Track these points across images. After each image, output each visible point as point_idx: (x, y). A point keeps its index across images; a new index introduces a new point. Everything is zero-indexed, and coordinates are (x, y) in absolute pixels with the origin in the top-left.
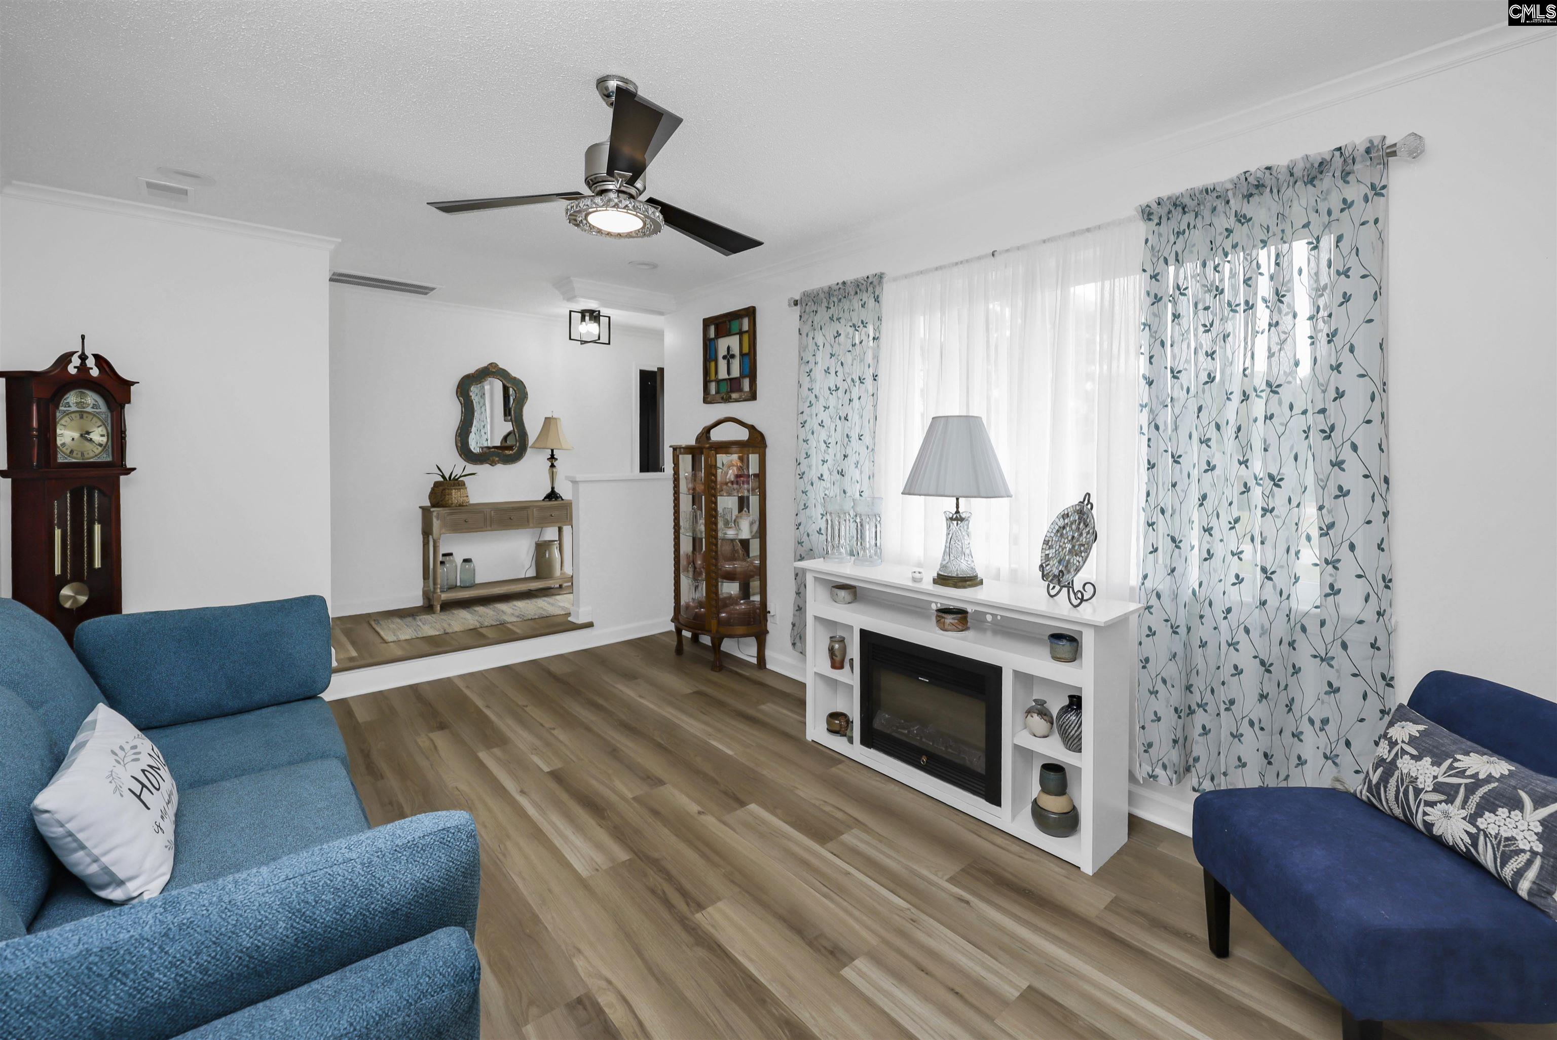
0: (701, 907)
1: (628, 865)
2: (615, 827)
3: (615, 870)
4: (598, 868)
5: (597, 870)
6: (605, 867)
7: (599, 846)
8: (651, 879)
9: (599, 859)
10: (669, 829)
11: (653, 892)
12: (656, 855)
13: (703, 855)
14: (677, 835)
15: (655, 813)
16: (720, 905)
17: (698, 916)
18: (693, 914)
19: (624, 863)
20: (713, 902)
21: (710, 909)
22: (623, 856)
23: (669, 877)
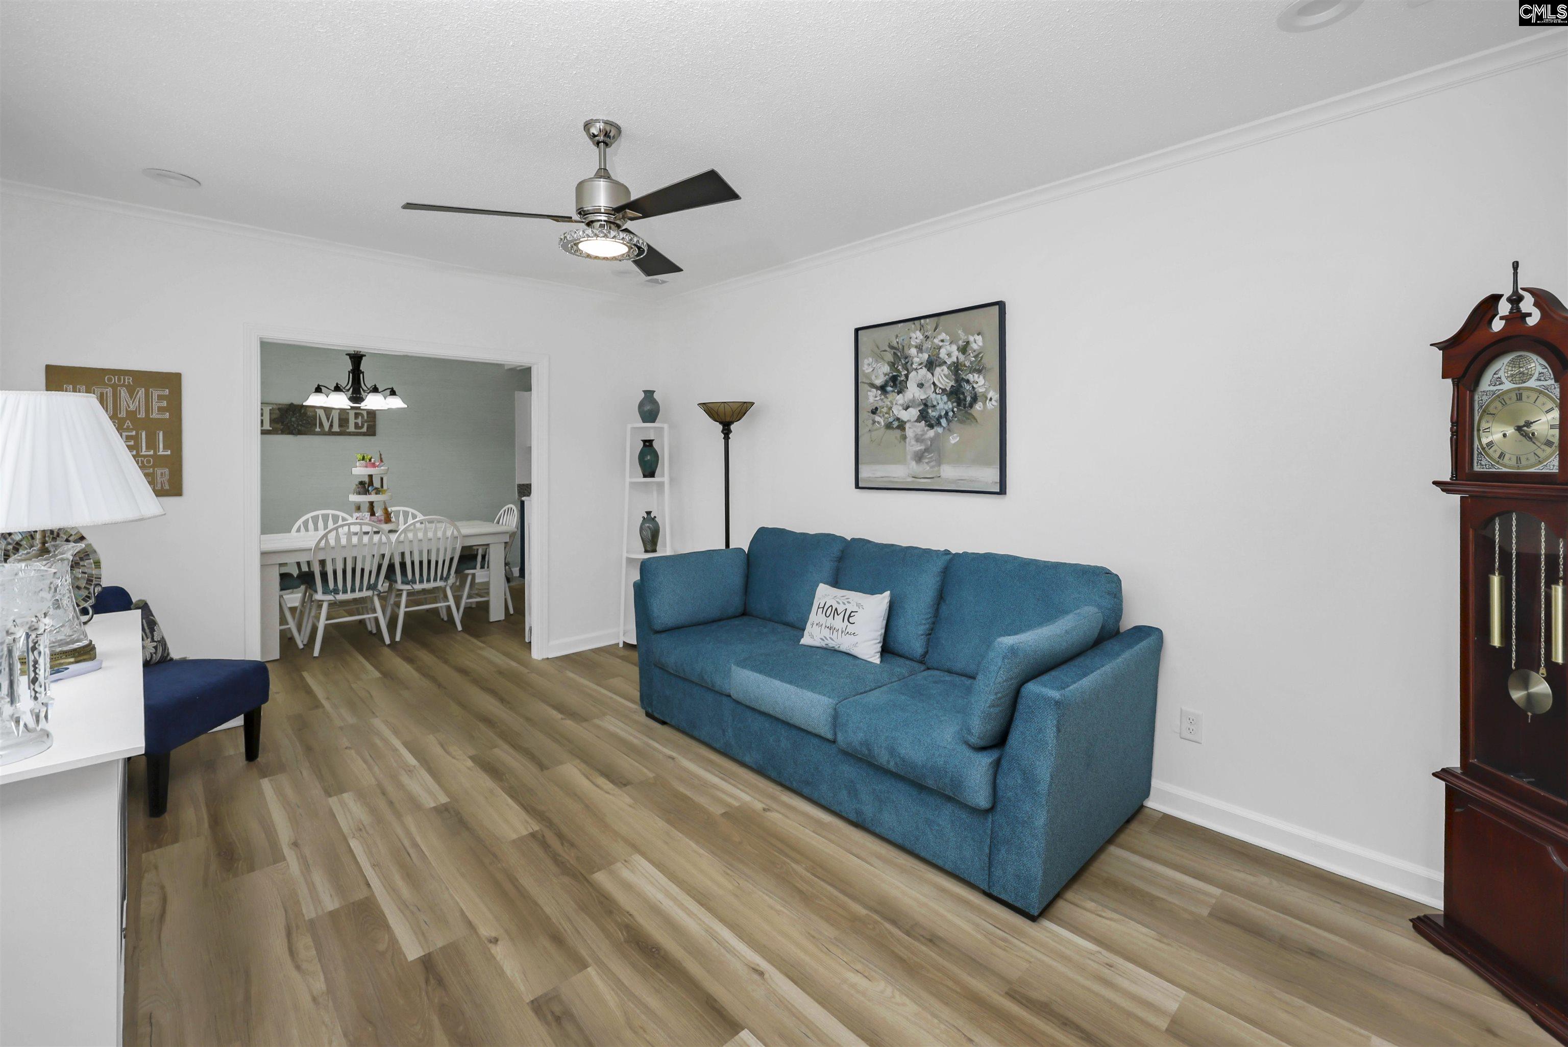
0: (533, 835)
1: (594, 868)
2: (611, 912)
3: (607, 862)
4: (625, 863)
5: (626, 861)
6: (619, 865)
7: (628, 887)
8: (573, 855)
9: (626, 874)
10: (544, 912)
11: (572, 845)
12: (566, 880)
13: (513, 881)
14: (536, 904)
15: (558, 939)
16: (514, 836)
17: (536, 828)
18: (540, 830)
19: (599, 870)
20: (522, 839)
21: (525, 833)
22: (600, 877)
23: (556, 859)
